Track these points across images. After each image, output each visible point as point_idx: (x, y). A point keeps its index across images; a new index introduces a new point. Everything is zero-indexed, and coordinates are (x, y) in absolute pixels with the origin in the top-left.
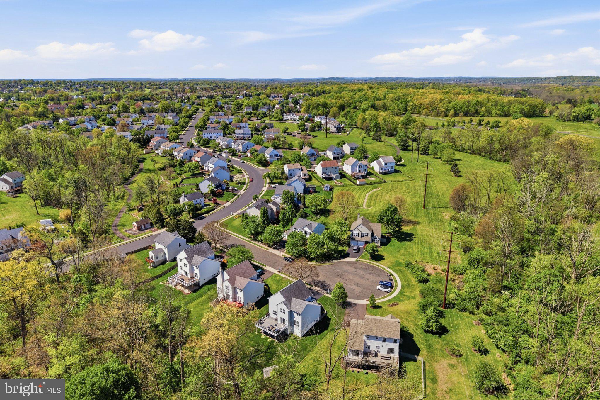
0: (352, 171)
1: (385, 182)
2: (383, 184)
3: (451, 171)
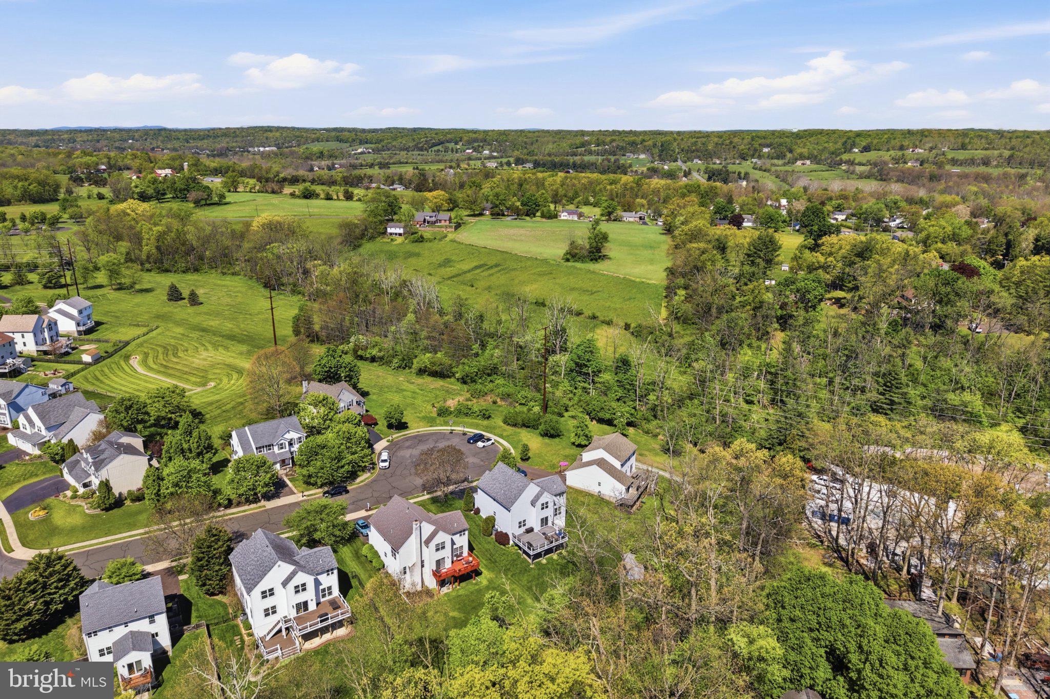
0: (38, 344)
1: (127, 343)
2: (128, 348)
3: (170, 300)
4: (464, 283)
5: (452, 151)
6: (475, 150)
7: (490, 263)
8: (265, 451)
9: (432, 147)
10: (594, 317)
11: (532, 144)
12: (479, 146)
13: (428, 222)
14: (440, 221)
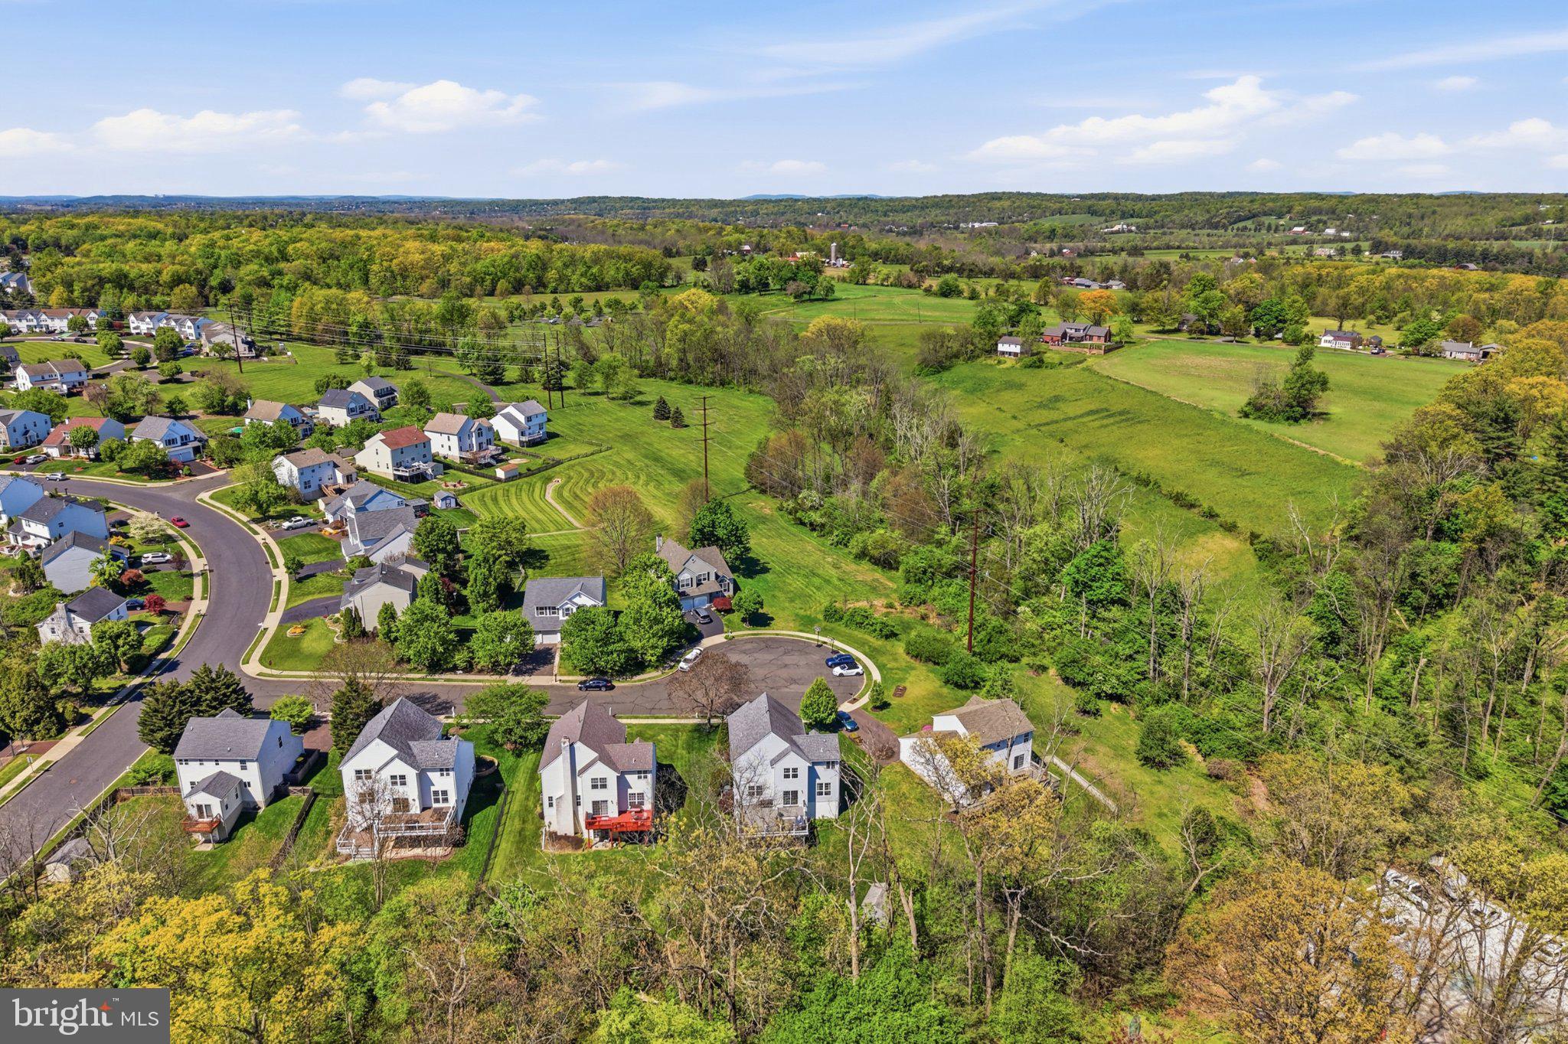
0: (461, 449)
1: (559, 463)
2: (557, 469)
3: (656, 417)
4: (1052, 435)
5: (1269, 228)
6: (1310, 227)
7: (1115, 408)
8: (548, 614)
9: (1235, 222)
10: (1211, 515)
11: (1422, 218)
12: (1319, 221)
13: (1071, 339)
14: (1091, 338)
